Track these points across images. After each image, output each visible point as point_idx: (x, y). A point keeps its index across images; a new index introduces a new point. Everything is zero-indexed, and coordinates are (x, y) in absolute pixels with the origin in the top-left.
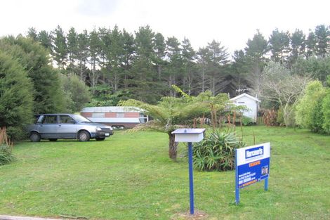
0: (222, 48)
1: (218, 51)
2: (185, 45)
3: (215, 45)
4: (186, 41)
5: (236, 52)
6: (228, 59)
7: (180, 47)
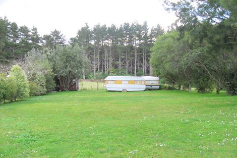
0: (62, 35)
1: (58, 38)
2: (34, 32)
3: (56, 33)
4: (35, 29)
5: (71, 39)
6: (65, 44)
7: (29, 33)
